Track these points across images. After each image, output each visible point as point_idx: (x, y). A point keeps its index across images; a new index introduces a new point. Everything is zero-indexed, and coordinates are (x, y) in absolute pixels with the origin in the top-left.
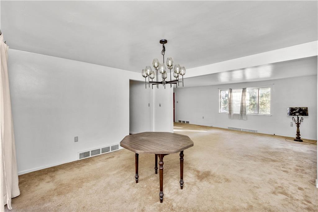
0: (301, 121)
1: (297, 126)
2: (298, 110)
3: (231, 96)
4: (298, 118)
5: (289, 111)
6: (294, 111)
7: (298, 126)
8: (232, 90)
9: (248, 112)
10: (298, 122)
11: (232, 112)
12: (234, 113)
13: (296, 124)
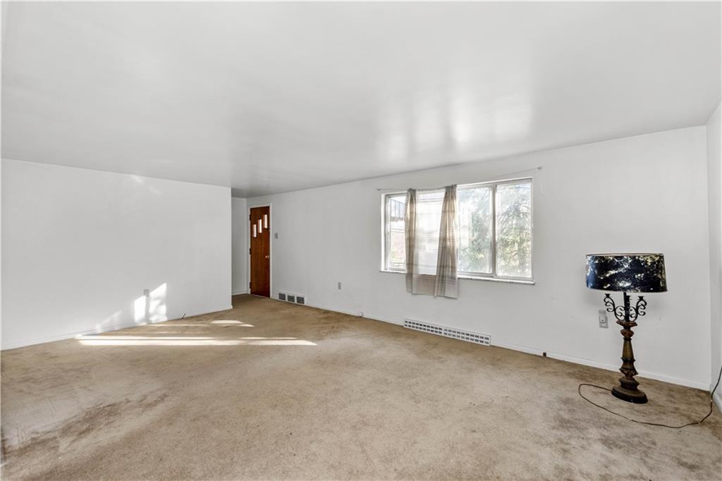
0: (637, 310)
1: (623, 333)
2: (626, 266)
3: (411, 213)
4: (627, 299)
5: (590, 269)
6: (613, 272)
7: (628, 335)
8: (417, 192)
9: (463, 269)
10: (627, 316)
11: (414, 267)
12: (421, 272)
13: (620, 322)
